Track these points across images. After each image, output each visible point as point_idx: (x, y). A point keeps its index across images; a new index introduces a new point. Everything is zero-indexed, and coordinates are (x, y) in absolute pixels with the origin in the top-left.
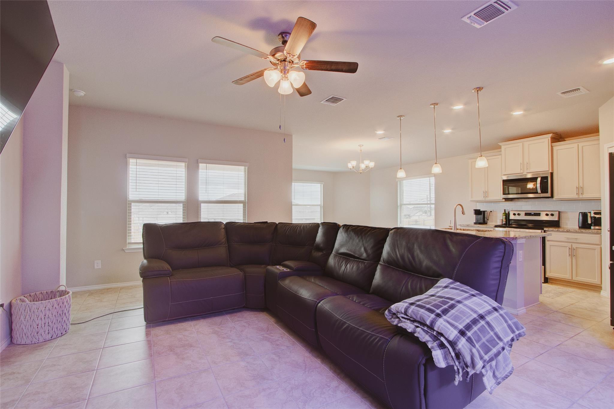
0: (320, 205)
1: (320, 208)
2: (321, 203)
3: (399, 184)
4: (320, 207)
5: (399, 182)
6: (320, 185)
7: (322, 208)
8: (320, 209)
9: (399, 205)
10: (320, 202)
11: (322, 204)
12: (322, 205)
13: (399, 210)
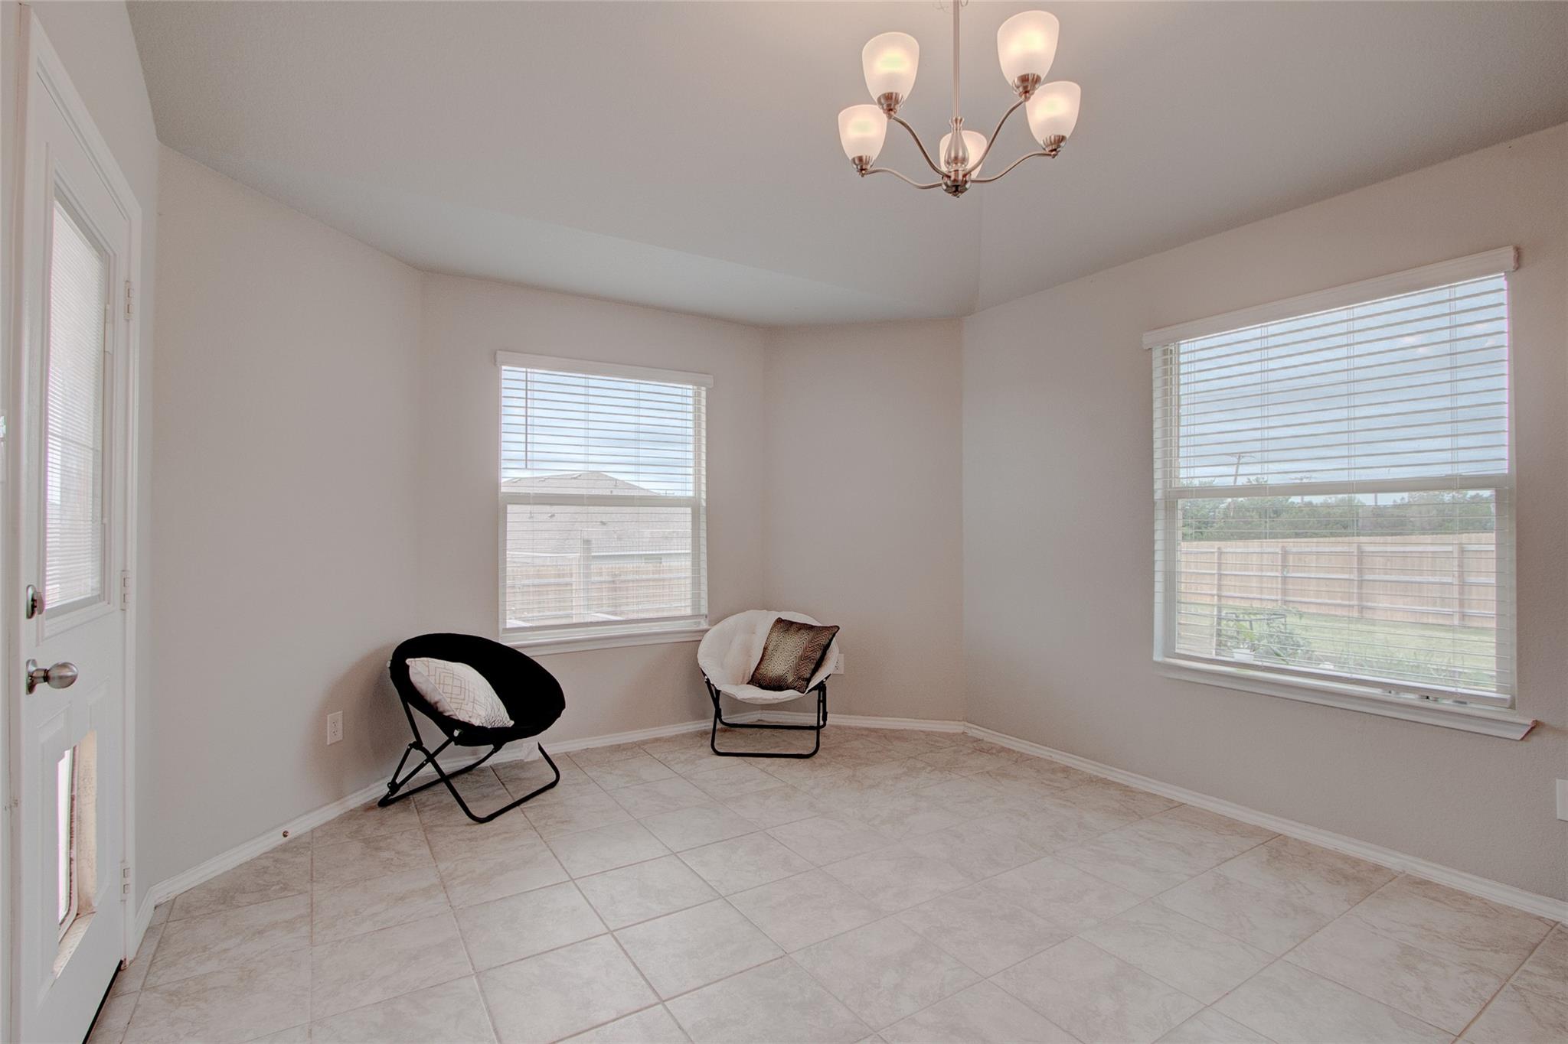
0: (692, 503)
1: (689, 518)
2: (697, 490)
3: (1157, 363)
4: (689, 510)
5: (1157, 354)
6: (690, 393)
7: (703, 518)
8: (689, 525)
9: (1158, 495)
10: (691, 486)
11: (704, 496)
12: (704, 504)
13: (1159, 526)
